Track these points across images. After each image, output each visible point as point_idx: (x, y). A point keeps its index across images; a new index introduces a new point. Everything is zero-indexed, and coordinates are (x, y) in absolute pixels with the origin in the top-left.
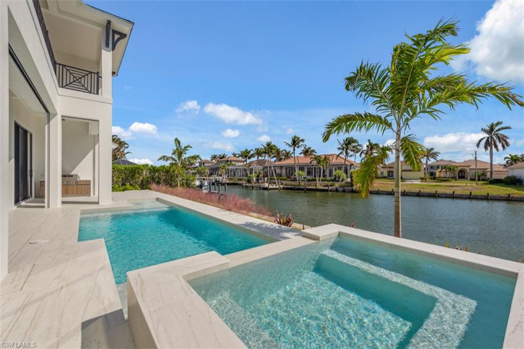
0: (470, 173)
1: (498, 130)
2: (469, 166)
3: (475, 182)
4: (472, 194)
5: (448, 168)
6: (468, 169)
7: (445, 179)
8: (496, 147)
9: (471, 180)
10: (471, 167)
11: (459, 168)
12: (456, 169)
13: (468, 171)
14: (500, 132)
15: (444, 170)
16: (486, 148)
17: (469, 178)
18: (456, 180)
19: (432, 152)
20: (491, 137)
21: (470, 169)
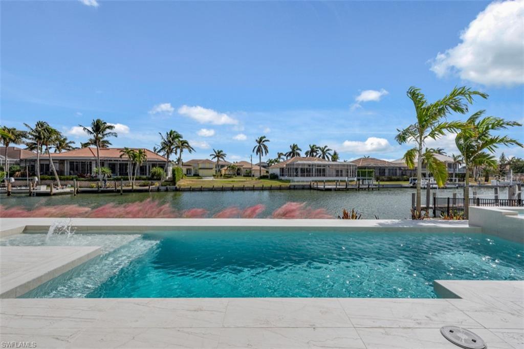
0: (243, 172)
1: (264, 142)
2: (242, 166)
5: (232, 167)
6: (242, 168)
7: (230, 176)
8: (262, 153)
9: (244, 176)
10: (244, 167)
11: (238, 167)
12: (236, 168)
13: (242, 169)
14: (265, 143)
15: (229, 169)
16: (257, 154)
18: (236, 176)
19: (222, 153)
20: (260, 146)
21: (244, 168)
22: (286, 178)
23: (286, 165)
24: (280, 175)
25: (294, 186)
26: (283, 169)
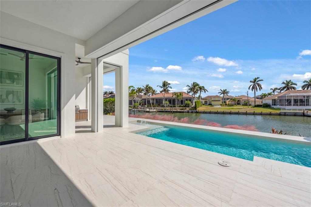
0: (242, 102)
1: (258, 81)
2: (241, 99)
3: (247, 106)
4: (247, 112)
5: (233, 99)
6: (241, 100)
7: (232, 105)
8: (257, 89)
9: (243, 105)
10: (242, 99)
11: (238, 99)
12: (237, 100)
13: (241, 101)
14: (258, 82)
15: (231, 100)
16: (252, 90)
17: (242, 104)
18: (236, 105)
19: (226, 91)
20: (255, 85)
21: (242, 100)
22: (278, 106)
23: (278, 97)
24: (272, 105)
25: (285, 113)
26: (275, 100)
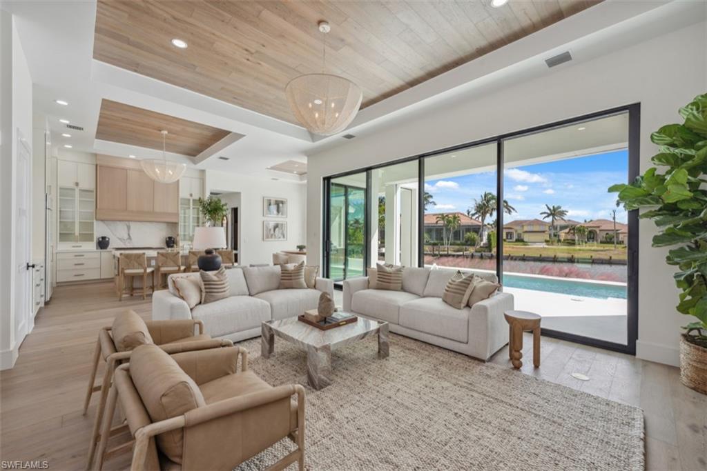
0: (600, 235)
2: (599, 227)
3: (613, 245)
4: (612, 258)
5: (574, 229)
6: (597, 230)
7: (573, 242)
9: (601, 242)
10: (601, 228)
11: (589, 229)
12: (586, 230)
13: (598, 232)
15: (572, 231)
17: (599, 241)
18: (586, 243)
19: (559, 210)
21: (600, 230)
